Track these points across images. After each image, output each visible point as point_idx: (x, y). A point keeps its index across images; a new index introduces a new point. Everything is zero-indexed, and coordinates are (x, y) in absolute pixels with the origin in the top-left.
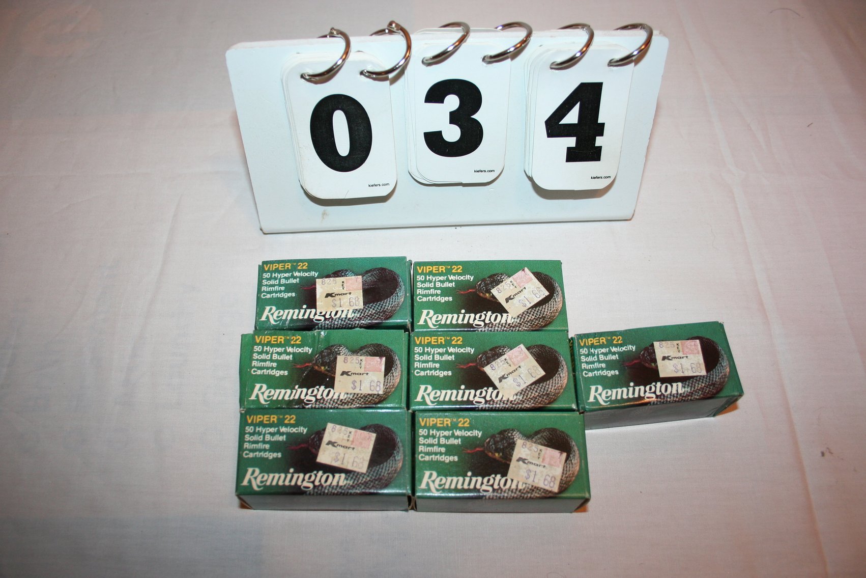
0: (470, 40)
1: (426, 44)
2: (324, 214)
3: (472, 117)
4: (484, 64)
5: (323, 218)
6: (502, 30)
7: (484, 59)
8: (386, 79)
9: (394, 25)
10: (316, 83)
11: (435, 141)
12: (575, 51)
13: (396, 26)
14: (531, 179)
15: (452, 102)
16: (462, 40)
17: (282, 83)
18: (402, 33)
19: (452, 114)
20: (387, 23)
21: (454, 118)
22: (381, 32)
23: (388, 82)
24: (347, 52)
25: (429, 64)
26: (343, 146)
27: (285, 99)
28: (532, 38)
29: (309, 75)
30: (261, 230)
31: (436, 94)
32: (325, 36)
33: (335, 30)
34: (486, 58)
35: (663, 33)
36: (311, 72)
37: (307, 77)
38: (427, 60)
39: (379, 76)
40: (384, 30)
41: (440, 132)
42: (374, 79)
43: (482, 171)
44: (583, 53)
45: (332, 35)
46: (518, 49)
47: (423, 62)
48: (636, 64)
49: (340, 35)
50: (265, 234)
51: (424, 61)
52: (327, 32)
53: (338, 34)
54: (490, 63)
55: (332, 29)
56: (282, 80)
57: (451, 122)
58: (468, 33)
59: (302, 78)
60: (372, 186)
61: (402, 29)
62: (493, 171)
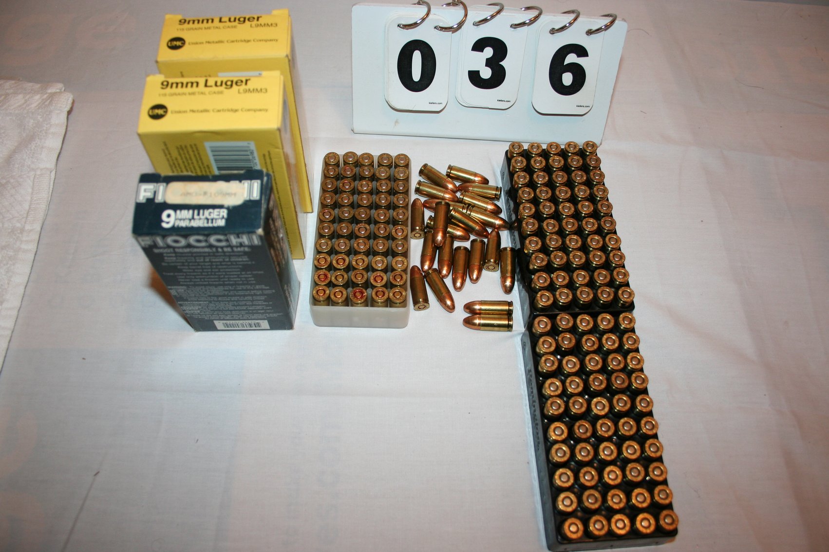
0: (502, 14)
1: (477, 13)
2: (397, 122)
3: (500, 63)
4: (513, 29)
5: (395, 125)
6: (524, 10)
7: (511, 26)
8: (450, 31)
10: (407, 30)
11: (474, 77)
13: (458, 1)
15: (489, 52)
16: (498, 13)
17: (385, 29)
18: (461, 6)
19: (487, 60)
21: (489, 63)
22: (448, 4)
23: (450, 33)
24: (428, 14)
26: (416, 75)
27: (385, 40)
28: (542, 16)
29: (403, 25)
30: (353, 130)
31: (479, 46)
32: (415, 4)
35: (624, 20)
36: (404, 23)
37: (401, 26)
38: (476, 23)
39: (446, 29)
40: (450, 4)
41: (479, 71)
42: (444, 31)
43: (502, 101)
44: (571, 24)
45: (419, 3)
46: (533, 21)
47: (473, 24)
49: (424, 4)
50: (355, 133)
56: (385, 26)
57: (487, 65)
58: (502, 9)
59: (398, 26)
60: (431, 103)
61: (462, 3)
62: (510, 101)
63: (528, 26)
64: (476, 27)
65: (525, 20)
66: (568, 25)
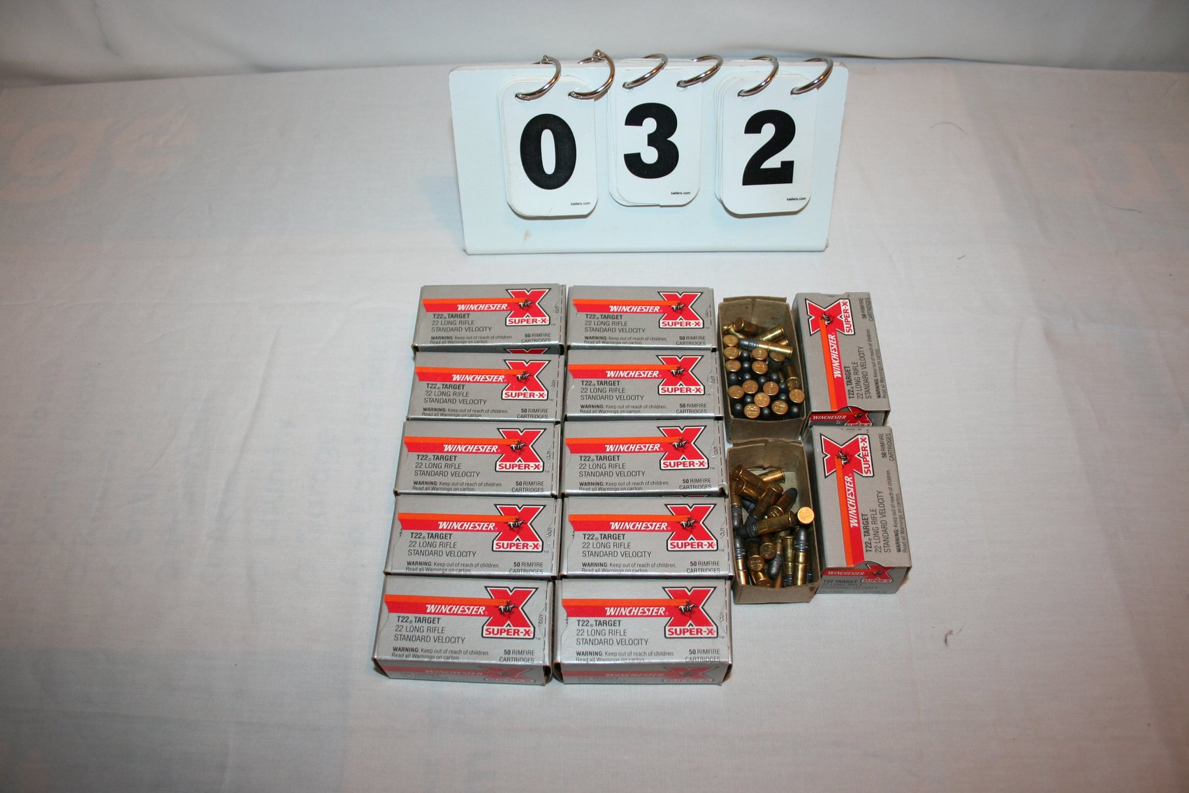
0: (667, 67)
1: (627, 69)
2: (527, 235)
3: (668, 139)
4: (679, 88)
5: (526, 239)
6: (697, 61)
7: (678, 84)
8: (590, 99)
9: (599, 54)
10: (529, 101)
11: (634, 163)
12: (760, 80)
13: (600, 55)
14: (723, 205)
15: (650, 125)
16: (659, 69)
17: (498, 102)
18: (606, 62)
19: (650, 136)
20: (593, 52)
21: (653, 140)
22: (588, 60)
23: (591, 101)
24: (556, 77)
25: (630, 88)
26: (549, 165)
27: (499, 117)
28: (722, 68)
29: (523, 95)
30: (465, 251)
31: (635, 117)
32: (539, 63)
33: (548, 57)
34: (680, 83)
35: (842, 64)
36: (524, 91)
37: (520, 96)
38: (627, 84)
39: (585, 96)
40: (591, 59)
41: (639, 154)
42: (581, 99)
43: (677, 193)
44: (767, 83)
45: (544, 62)
46: (710, 74)
47: (624, 86)
48: (817, 91)
50: (468, 255)
52: (540, 59)
53: (550, 61)
54: (683, 86)
55: (546, 57)
56: (498, 99)
57: (650, 144)
58: (665, 62)
59: (516, 96)
60: (574, 204)
61: (606, 57)
62: (689, 193)
63: (703, 82)
64: (628, 90)
65: (696, 76)
66: (763, 84)
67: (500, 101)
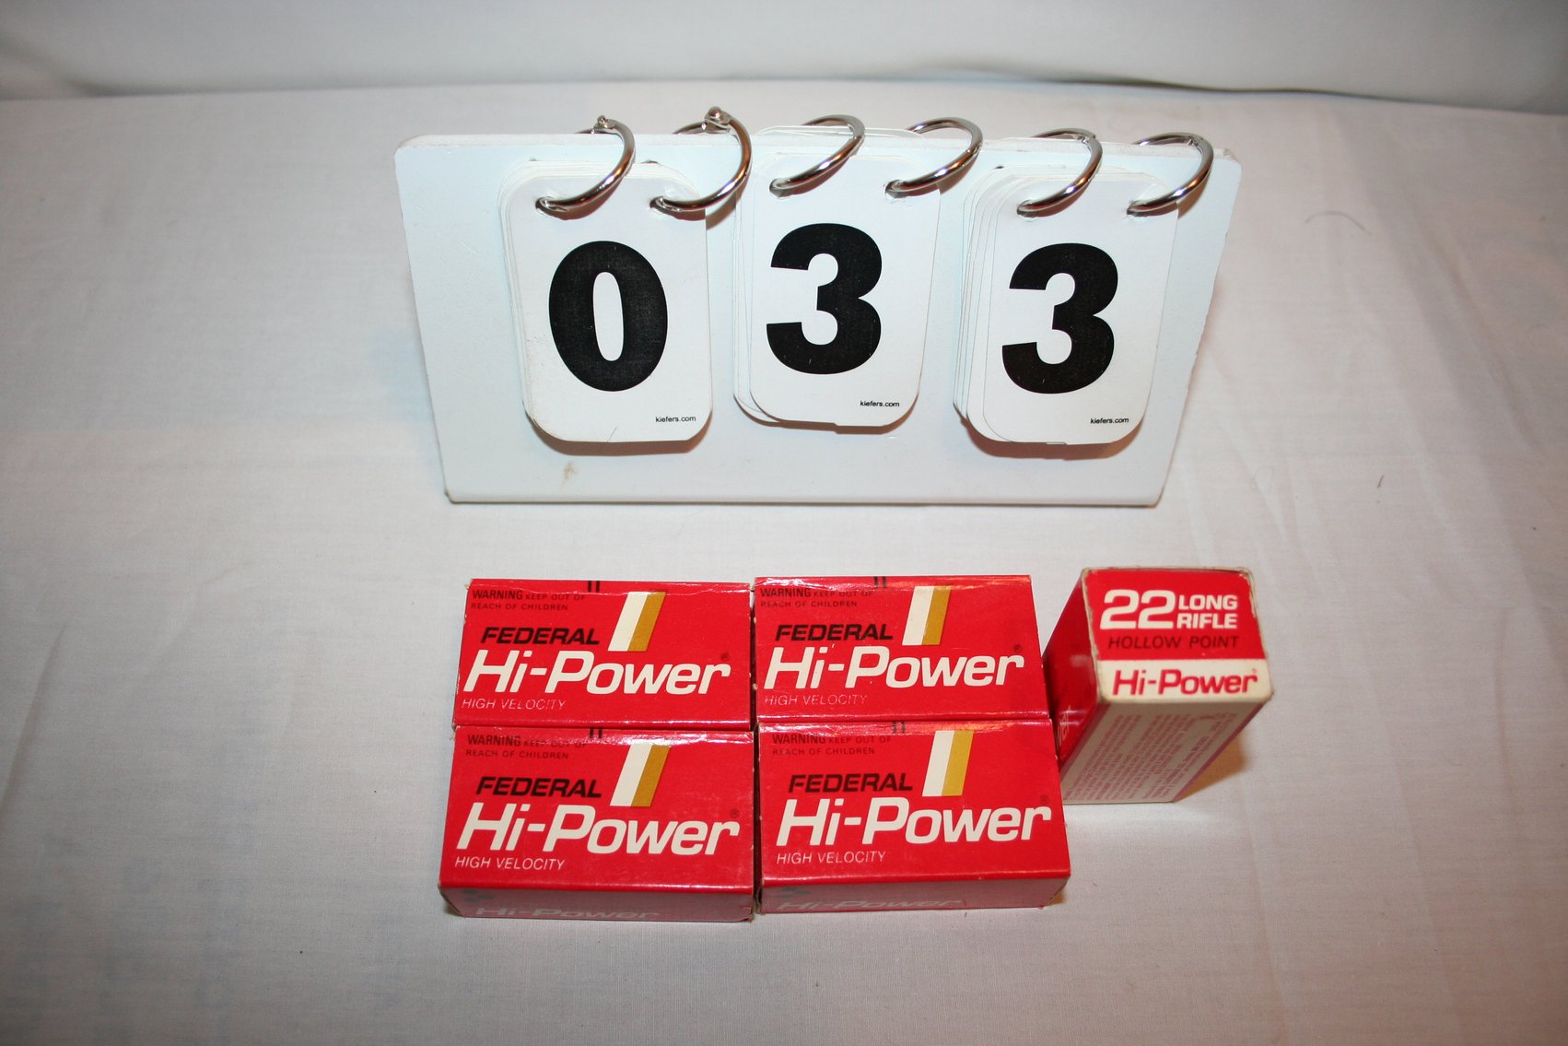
0: (863, 151)
1: (779, 153)
2: (569, 470)
3: (862, 298)
4: (890, 198)
5: (567, 478)
6: (923, 133)
7: (888, 189)
8: (700, 216)
9: (717, 116)
10: (565, 217)
11: (787, 342)
12: (1064, 183)
13: (721, 118)
14: (966, 422)
15: (825, 268)
16: (847, 152)
17: (500, 215)
18: (733, 131)
19: (822, 290)
20: (706, 111)
21: (827, 298)
22: (694, 128)
23: (703, 223)
24: (625, 164)
25: (785, 193)
26: (610, 342)
27: (504, 248)
28: (983, 153)
29: (551, 202)
30: (447, 494)
31: (794, 251)
32: (589, 132)
33: (606, 121)
34: (892, 187)
36: (556, 196)
37: (547, 206)
38: (779, 185)
39: (687, 210)
40: (699, 126)
41: (798, 326)
42: (678, 216)
43: (874, 404)
44: (1079, 188)
45: (599, 129)
46: (953, 173)
47: (771, 187)
48: (1181, 214)
49: (614, 131)
50: (454, 503)
51: (775, 185)
52: (592, 124)
53: (611, 128)
54: (900, 195)
55: (602, 118)
56: (500, 210)
57: (820, 307)
58: (859, 138)
59: (537, 206)
60: (663, 420)
61: (734, 124)
62: (897, 404)
63: (939, 190)
64: (782, 197)
65: (930, 171)
66: (1070, 190)
67: (503, 212)
